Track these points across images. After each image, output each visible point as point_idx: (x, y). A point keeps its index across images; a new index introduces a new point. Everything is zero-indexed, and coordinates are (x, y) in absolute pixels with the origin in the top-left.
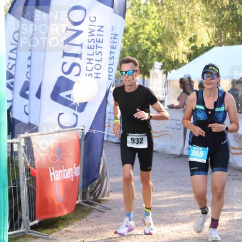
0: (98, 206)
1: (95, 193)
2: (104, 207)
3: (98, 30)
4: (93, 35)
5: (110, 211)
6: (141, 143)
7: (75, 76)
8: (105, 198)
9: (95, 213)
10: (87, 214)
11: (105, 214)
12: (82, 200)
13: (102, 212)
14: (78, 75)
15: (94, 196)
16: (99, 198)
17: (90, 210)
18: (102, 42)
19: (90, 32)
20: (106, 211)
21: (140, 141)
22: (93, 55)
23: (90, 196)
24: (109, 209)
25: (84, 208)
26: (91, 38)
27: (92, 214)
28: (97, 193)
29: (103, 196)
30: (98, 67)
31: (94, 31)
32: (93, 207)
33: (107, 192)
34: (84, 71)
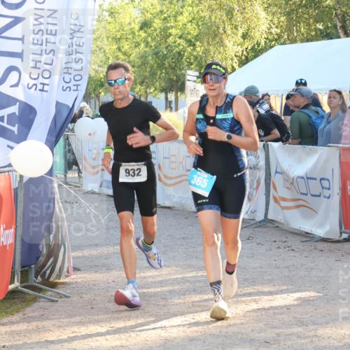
0: (49, 293)
1: (45, 273)
2: (58, 293)
3: (49, 17)
4: (41, 24)
5: (66, 299)
6: (138, 175)
7: (11, 86)
8: (62, 280)
9: (42, 304)
10: (27, 306)
11: (57, 304)
12: (21, 282)
13: (53, 301)
14: (16, 85)
15: (43, 276)
16: (51, 280)
17: (35, 299)
18: (55, 35)
19: (36, 20)
20: (60, 300)
21: (136, 172)
22: (41, 55)
23: (36, 278)
24: (66, 297)
25: (27, 296)
26: (37, 29)
27: (36, 305)
28: (48, 272)
29: (59, 276)
30: (46, 75)
31: (42, 17)
32: (41, 295)
33: (65, 270)
34: (26, 80)
